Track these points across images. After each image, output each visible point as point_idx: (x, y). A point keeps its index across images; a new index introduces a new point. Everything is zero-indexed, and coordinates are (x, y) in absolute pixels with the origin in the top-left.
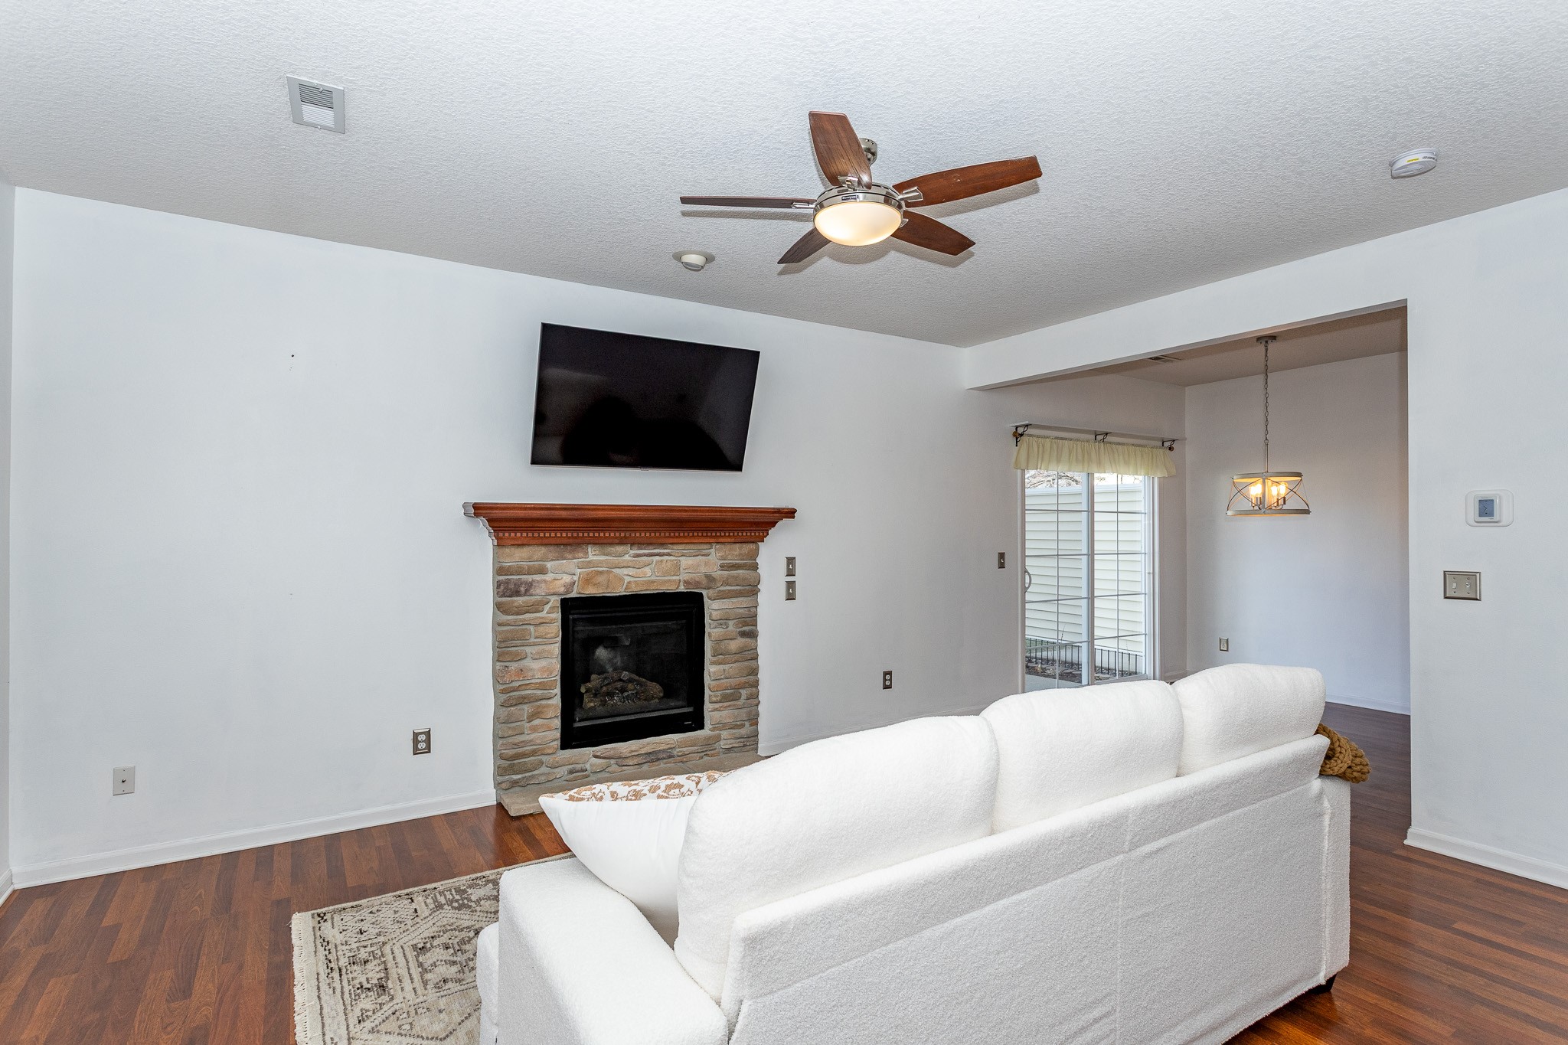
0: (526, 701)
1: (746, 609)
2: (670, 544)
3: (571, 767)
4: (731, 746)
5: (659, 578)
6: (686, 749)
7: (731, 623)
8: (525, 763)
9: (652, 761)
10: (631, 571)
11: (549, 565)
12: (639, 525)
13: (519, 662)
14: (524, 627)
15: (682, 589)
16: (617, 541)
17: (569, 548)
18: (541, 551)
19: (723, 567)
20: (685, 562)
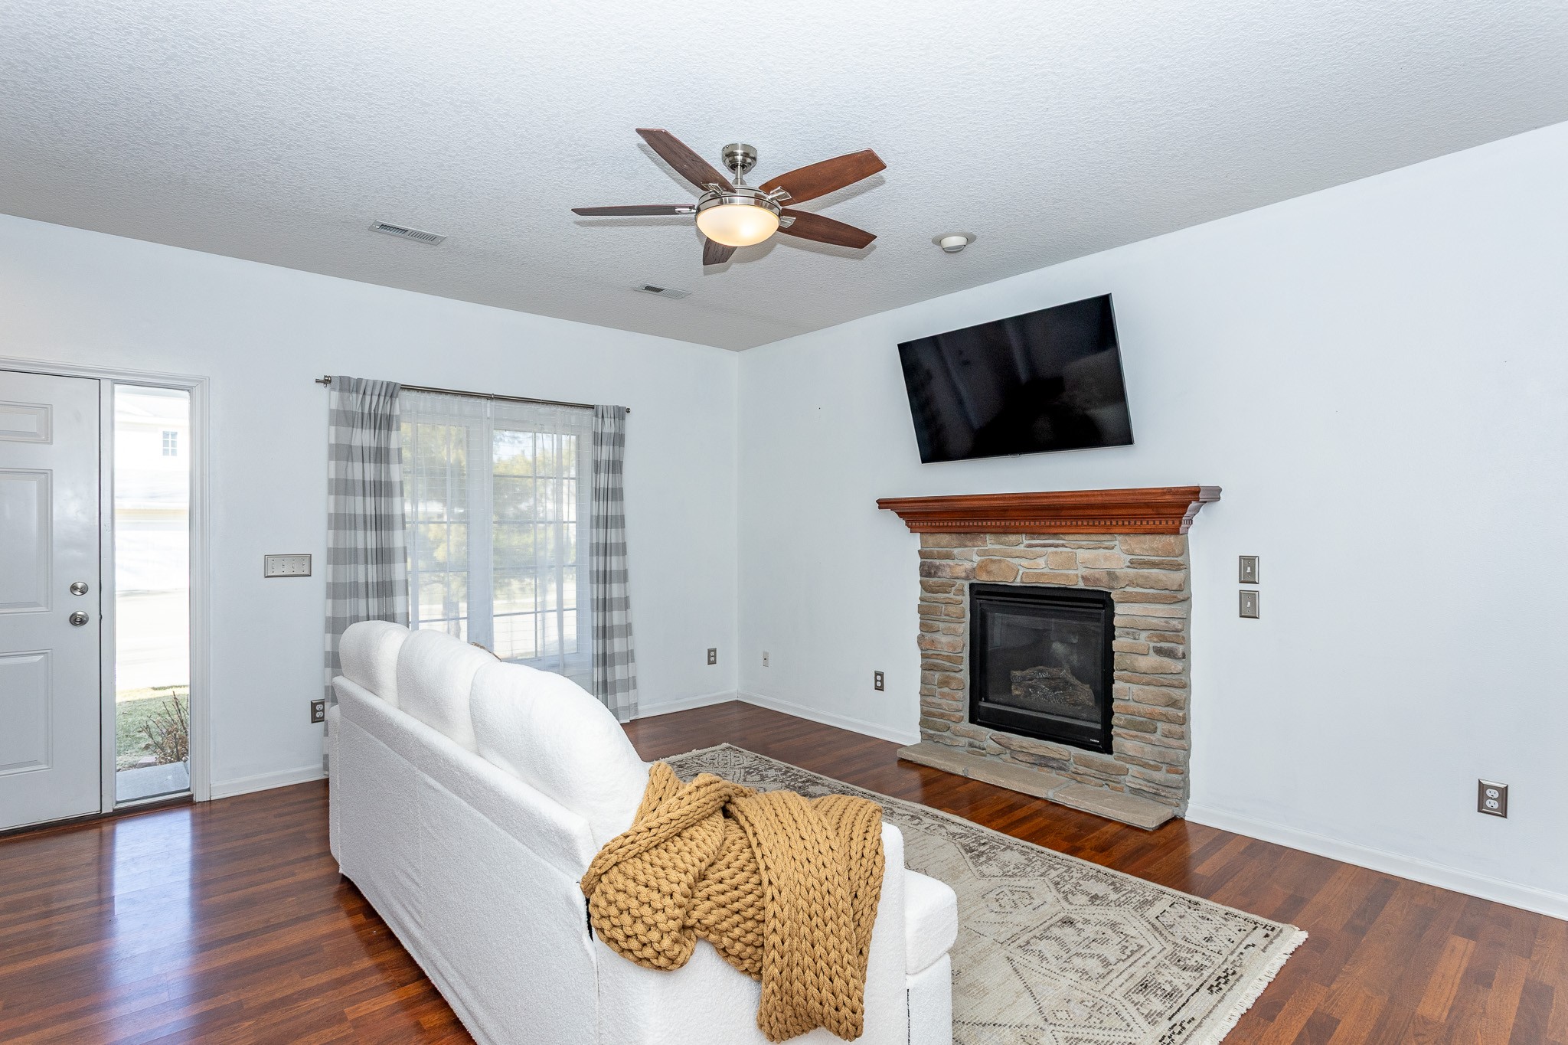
0: (935, 668)
1: (1163, 620)
2: (1062, 534)
3: (971, 740)
4: (1138, 787)
5: (1053, 571)
6: (1081, 767)
7: (1144, 635)
8: (935, 722)
9: (1040, 765)
10: (1024, 562)
11: (956, 551)
12: (1017, 513)
13: (932, 634)
14: (935, 604)
15: (1081, 585)
16: (1001, 530)
17: (968, 536)
18: (945, 539)
19: (1133, 564)
20: (1082, 554)
